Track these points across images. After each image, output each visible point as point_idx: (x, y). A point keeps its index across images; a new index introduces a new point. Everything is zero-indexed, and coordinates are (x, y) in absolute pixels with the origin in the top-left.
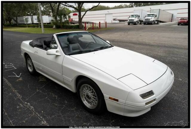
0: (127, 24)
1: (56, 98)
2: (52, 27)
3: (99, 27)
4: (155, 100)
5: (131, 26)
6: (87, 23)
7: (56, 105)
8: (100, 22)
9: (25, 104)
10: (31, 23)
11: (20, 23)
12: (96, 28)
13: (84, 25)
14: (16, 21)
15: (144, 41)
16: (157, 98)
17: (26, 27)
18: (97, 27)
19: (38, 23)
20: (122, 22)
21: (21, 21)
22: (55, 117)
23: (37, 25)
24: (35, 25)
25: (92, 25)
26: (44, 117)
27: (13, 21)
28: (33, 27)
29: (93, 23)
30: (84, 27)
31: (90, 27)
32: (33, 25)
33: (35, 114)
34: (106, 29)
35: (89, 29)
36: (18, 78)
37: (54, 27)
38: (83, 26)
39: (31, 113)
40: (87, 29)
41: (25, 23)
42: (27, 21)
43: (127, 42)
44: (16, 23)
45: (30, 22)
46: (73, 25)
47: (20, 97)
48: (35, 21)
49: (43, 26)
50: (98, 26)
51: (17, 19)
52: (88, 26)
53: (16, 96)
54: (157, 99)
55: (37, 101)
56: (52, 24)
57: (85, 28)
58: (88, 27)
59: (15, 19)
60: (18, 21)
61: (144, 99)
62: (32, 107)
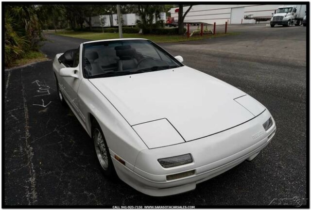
0: (269, 25)
1: (72, 146)
2: (137, 32)
3: (213, 32)
5: (277, 29)
6: (194, 24)
7: (66, 155)
8: (215, 23)
9: (27, 148)
10: (110, 25)
11: (95, 25)
12: (207, 34)
13: (186, 28)
14: (89, 23)
15: (287, 57)
16: (198, 169)
17: (102, 32)
18: (210, 31)
19: (118, 25)
20: (260, 22)
21: (95, 23)
22: (52, 174)
23: (116, 29)
24: (113, 28)
25: (200, 28)
26: (37, 171)
27: (85, 24)
28: (111, 32)
29: (202, 24)
30: (187, 31)
31: (196, 31)
32: (113, 30)
33: (30, 164)
34: (225, 35)
35: (195, 34)
36: (44, 108)
37: (141, 32)
38: (185, 30)
39: (25, 163)
40: (191, 35)
41: (101, 26)
42: (104, 23)
43: (250, 60)
44: (88, 26)
45: (108, 24)
47: (27, 136)
48: (115, 24)
50: (211, 29)
51: (90, 19)
52: (194, 29)
53: (24, 134)
54: (197, 171)
55: (45, 145)
56: (137, 28)
57: (188, 34)
58: (194, 32)
59: (88, 20)
60: (92, 23)
61: (165, 167)
62: (32, 154)
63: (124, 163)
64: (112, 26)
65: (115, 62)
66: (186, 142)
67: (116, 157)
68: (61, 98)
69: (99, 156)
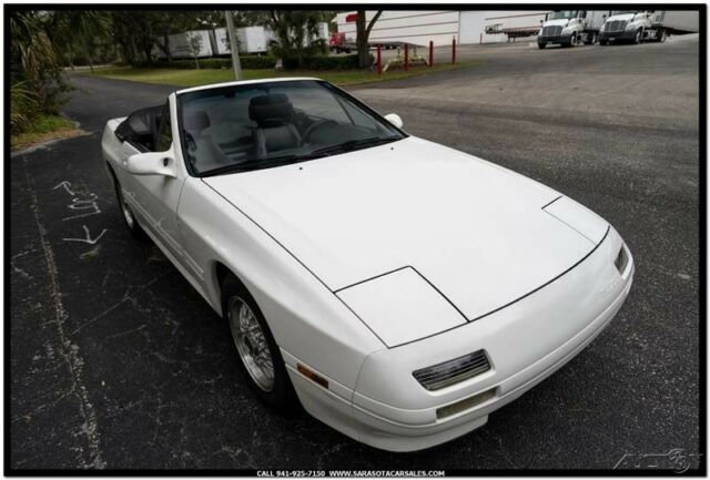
0: (536, 45)
1: (173, 333)
2: (272, 65)
3: (428, 62)
4: (493, 392)
5: (552, 52)
6: (388, 46)
7: (162, 358)
8: (431, 43)
9: (64, 347)
10: (211, 53)
11: (178, 54)
12: (416, 65)
13: (375, 54)
14: (165, 49)
15: (583, 108)
17: (195, 68)
18: (422, 60)
19: (228, 52)
21: (180, 48)
22: (136, 408)
23: (226, 60)
24: (219, 59)
25: (402, 53)
26: (99, 405)
27: (156, 51)
28: (216, 68)
29: (407, 47)
30: (375, 61)
31: (395, 60)
32: (219, 62)
33: (78, 388)
34: (454, 66)
35: (393, 67)
36: (91, 247)
37: (279, 65)
38: (372, 58)
39: (66, 385)
40: (384, 69)
41: (192, 54)
42: (197, 48)
44: (165, 56)
45: (206, 49)
46: (344, 54)
47: (61, 319)
48: (222, 49)
49: (238, 61)
50: (423, 55)
51: (167, 41)
52: (390, 57)
53: (52, 313)
54: (503, 390)
55: (108, 337)
56: (271, 56)
57: (379, 65)
58: (390, 61)
59: (163, 43)
60: (172, 48)
61: (431, 390)
62: (79, 362)
63: (324, 383)
64: (216, 55)
65: (248, 133)
66: (469, 322)
67: (300, 368)
68: (130, 220)
69: (247, 359)
